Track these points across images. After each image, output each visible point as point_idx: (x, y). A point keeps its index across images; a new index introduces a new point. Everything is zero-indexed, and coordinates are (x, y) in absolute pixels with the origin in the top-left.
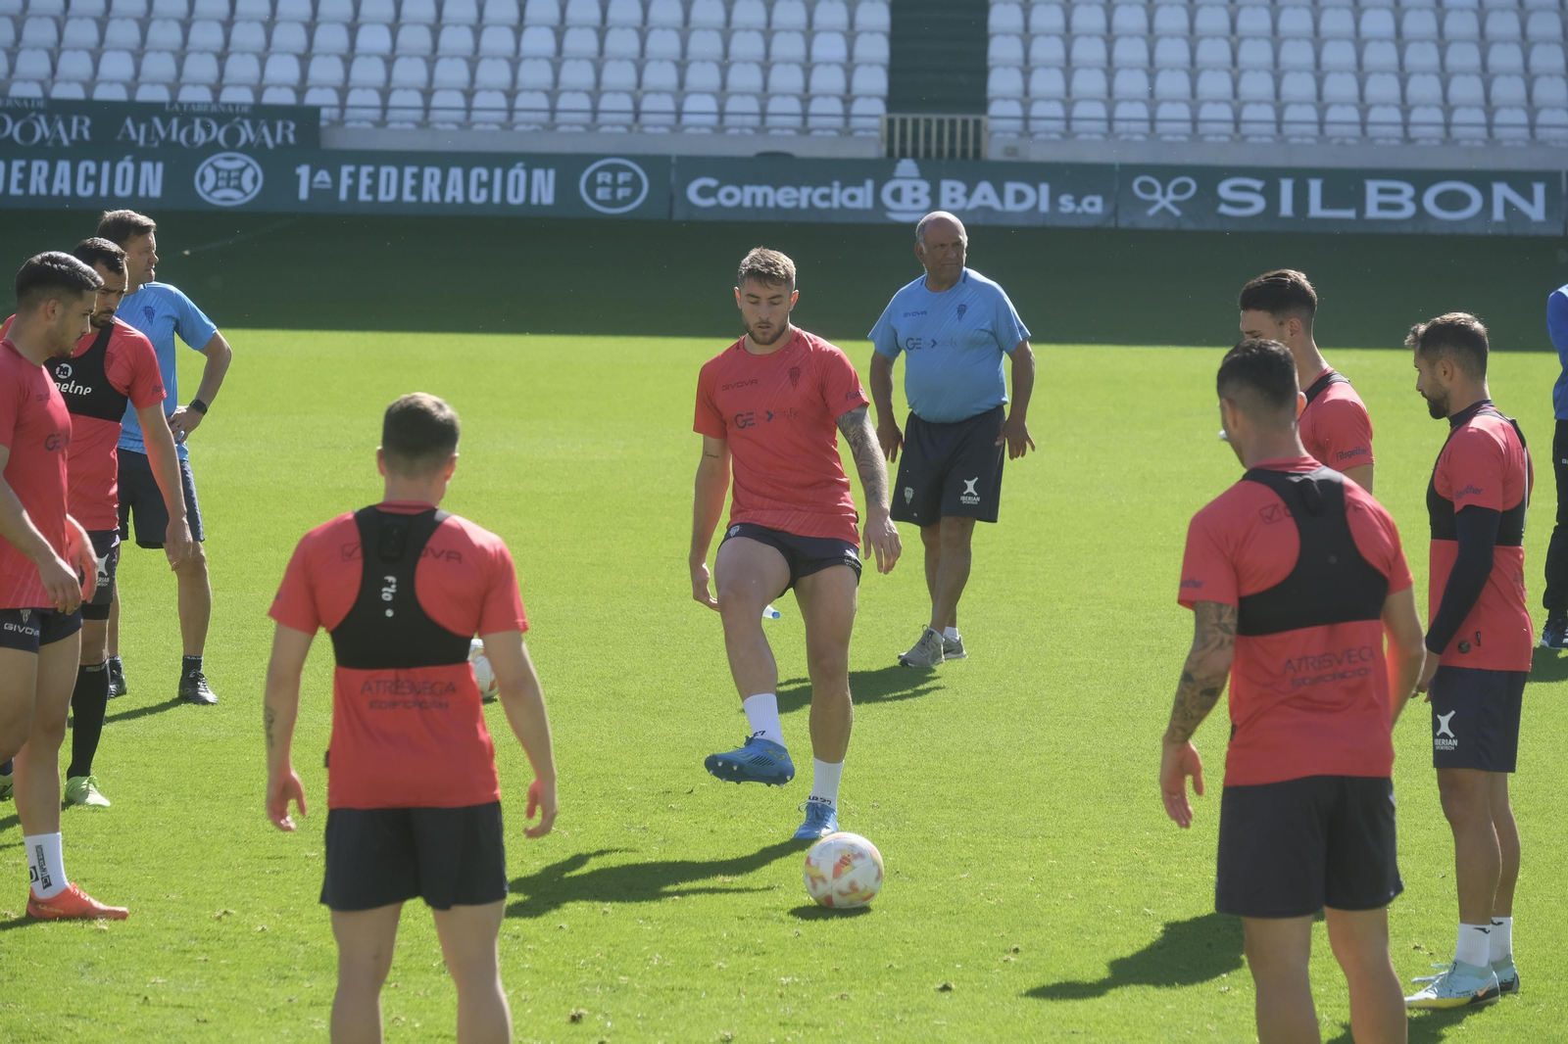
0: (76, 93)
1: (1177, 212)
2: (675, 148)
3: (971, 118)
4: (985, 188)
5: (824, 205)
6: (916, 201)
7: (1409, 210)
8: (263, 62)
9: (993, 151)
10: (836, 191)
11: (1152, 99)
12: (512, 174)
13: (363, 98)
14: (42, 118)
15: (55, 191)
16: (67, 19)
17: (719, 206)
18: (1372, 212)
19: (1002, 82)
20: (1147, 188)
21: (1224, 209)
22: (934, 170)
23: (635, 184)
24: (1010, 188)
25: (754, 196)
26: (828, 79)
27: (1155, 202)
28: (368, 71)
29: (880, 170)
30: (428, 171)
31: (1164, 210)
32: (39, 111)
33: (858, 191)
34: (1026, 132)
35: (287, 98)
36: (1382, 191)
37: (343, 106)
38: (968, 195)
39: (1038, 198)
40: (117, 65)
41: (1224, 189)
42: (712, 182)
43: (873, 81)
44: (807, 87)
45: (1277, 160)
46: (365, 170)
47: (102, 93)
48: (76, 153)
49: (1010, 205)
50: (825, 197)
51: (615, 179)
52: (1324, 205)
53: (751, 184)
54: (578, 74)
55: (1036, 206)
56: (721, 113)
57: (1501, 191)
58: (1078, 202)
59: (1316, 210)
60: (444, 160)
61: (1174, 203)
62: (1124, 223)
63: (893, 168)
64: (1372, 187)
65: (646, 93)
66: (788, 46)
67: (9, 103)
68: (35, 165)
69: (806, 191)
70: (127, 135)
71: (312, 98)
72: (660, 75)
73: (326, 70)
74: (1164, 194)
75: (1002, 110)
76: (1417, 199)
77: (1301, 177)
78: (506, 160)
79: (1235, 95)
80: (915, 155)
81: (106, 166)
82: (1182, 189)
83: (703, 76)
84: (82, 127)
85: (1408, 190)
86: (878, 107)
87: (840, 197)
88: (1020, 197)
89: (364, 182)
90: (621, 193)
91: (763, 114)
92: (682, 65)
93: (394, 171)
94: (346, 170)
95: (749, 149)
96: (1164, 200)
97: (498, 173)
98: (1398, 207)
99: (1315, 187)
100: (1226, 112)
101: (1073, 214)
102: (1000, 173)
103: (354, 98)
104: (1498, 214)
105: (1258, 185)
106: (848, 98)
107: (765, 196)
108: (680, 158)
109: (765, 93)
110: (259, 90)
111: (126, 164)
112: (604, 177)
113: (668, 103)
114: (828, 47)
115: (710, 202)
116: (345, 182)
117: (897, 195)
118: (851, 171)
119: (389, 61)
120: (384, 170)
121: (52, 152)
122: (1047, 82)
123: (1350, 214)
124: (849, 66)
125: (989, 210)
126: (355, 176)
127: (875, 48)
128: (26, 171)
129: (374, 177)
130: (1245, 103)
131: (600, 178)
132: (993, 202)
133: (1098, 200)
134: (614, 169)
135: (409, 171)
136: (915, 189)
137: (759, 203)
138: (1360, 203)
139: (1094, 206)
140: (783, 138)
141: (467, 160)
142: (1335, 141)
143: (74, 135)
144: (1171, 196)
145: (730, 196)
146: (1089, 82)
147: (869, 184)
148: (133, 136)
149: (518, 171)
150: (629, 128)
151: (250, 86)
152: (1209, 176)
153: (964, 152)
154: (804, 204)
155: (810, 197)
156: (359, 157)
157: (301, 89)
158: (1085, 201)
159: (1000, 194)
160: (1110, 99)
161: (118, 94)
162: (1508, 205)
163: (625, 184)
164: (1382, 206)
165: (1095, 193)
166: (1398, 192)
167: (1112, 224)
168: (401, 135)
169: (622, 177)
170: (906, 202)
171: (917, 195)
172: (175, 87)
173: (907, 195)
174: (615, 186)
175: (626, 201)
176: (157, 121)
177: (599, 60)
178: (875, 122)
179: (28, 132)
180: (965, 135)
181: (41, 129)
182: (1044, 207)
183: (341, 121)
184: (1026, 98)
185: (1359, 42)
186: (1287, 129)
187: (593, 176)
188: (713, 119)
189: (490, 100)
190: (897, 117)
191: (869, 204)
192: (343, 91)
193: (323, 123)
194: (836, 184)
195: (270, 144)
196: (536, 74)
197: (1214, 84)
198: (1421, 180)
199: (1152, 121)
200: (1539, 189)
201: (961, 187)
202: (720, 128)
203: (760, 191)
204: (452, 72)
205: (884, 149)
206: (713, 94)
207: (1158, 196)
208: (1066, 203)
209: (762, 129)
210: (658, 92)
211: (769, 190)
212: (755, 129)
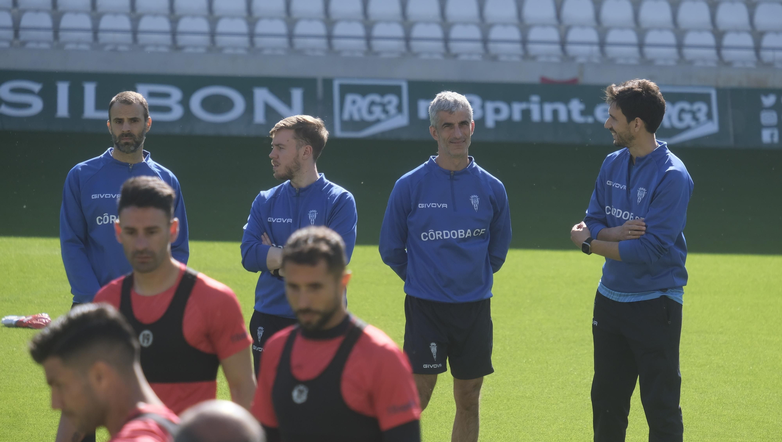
7: (177, 112)
21: (4, 109)
36: (151, 94)
41: (4, 91)
45: (55, 64)
52: (98, 107)
57: (262, 95)
59: (90, 111)
64: (143, 90)
76: (185, 102)
77: (76, 80)
85: (176, 94)
98: (167, 109)
99: (90, 90)
100: (6, 20)
104: (259, 117)
105: (36, 87)
130: (24, 11)
142: (108, 48)
162: (268, 109)
164: (152, 109)
166: (167, 95)
186: (64, 36)
198: (188, 84)
200: (297, 95)
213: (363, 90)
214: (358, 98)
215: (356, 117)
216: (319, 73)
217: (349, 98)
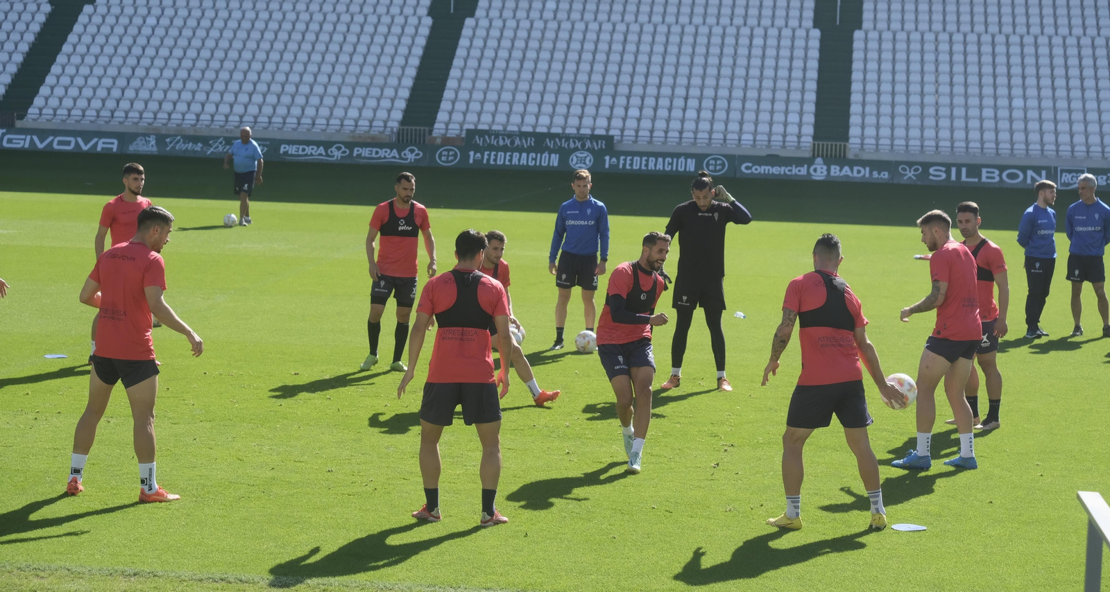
0: (530, 129)
1: (914, 178)
2: (738, 152)
3: (843, 144)
4: (846, 168)
5: (789, 173)
6: (822, 173)
7: (997, 179)
8: (595, 120)
9: (850, 155)
10: (794, 169)
11: (907, 138)
12: (680, 160)
13: (629, 133)
14: (518, 138)
15: (521, 164)
16: (528, 103)
17: (752, 173)
18: (984, 179)
19: (854, 131)
20: (904, 169)
21: (931, 177)
22: (828, 162)
23: (723, 165)
24: (856, 168)
25: (765, 170)
26: (793, 129)
27: (906, 175)
28: (631, 123)
29: (809, 162)
30: (651, 159)
31: (910, 177)
32: (517, 135)
33: (802, 169)
34: (862, 149)
35: (603, 132)
36: (987, 172)
37: (622, 136)
38: (841, 171)
39: (865, 172)
40: (544, 120)
41: (931, 170)
42: (750, 165)
43: (809, 130)
44: (785, 132)
45: (951, 161)
46: (629, 158)
47: (539, 130)
48: (529, 150)
49: (855, 174)
50: (790, 171)
51: (716, 163)
52: (967, 177)
53: (764, 165)
54: (705, 126)
55: (865, 175)
56: (755, 140)
57: (1030, 173)
58: (879, 174)
59: (964, 178)
60: (656, 155)
61: (914, 175)
62: (895, 181)
63: (814, 161)
64: (984, 171)
65: (729, 133)
66: (779, 117)
67: (506, 133)
68: (515, 154)
69: (783, 168)
70: (547, 144)
71: (612, 133)
72: (733, 126)
73: (617, 123)
74: (910, 171)
75: (854, 141)
76: (1000, 175)
77: (959, 167)
78: (678, 156)
79: (937, 137)
80: (822, 157)
81: (539, 155)
82: (916, 170)
83: (749, 127)
84: (531, 142)
85: (997, 172)
86: (810, 139)
87: (795, 170)
88: (859, 172)
89: (628, 162)
90: (718, 168)
91: (769, 141)
92: (741, 123)
93: (639, 159)
94: (622, 158)
95: (764, 153)
96: (910, 174)
97: (675, 160)
98: (993, 178)
99: (964, 170)
100: (933, 143)
101: (878, 178)
102: (852, 163)
103: (626, 133)
104: (1029, 181)
105: (944, 169)
106: (799, 136)
107: (769, 170)
108: (739, 156)
109: (770, 134)
110: (593, 129)
111: (546, 155)
112: (712, 162)
113: (736, 137)
114: (793, 118)
115: (749, 171)
116: (622, 162)
117: (815, 170)
118: (799, 162)
119: (639, 120)
120: (635, 158)
121: (520, 150)
122: (870, 131)
123: (976, 180)
124: (800, 125)
125: (848, 176)
126: (625, 160)
127: (810, 119)
128: (511, 156)
129: (632, 160)
130: (940, 140)
131: (711, 162)
132: (849, 173)
133: (886, 173)
134: (716, 159)
135: (644, 158)
136: (822, 168)
137: (767, 172)
138: (980, 177)
139: (885, 175)
140: (776, 150)
141: (664, 155)
142: (972, 154)
143: (528, 144)
144: (912, 172)
145: (756, 169)
146: (885, 132)
147: (806, 166)
148: (549, 145)
149: (682, 159)
150: (722, 145)
151: (590, 128)
152: (926, 166)
153: (840, 155)
154: (782, 173)
155: (784, 171)
156: (627, 154)
157: (608, 130)
158: (882, 174)
159: (852, 170)
160: (892, 138)
161: (544, 130)
162: (1033, 179)
163: (720, 165)
164: (987, 178)
165: (886, 171)
166: (993, 173)
167: (891, 182)
168: (642, 146)
169: (718, 162)
170: (818, 173)
171: (822, 170)
172: (564, 128)
173: (819, 170)
174: (716, 165)
175: (720, 170)
176: (557, 140)
177: (712, 121)
178: (808, 145)
179: (512, 142)
180: (840, 150)
181: (517, 142)
182: (867, 175)
183: (621, 141)
184: (863, 137)
185: (981, 119)
186: (955, 150)
187: (708, 161)
188: (752, 143)
189: (673, 135)
190: (816, 143)
191: (805, 173)
192: (622, 130)
193: (615, 141)
194: (794, 166)
195: (596, 148)
196: (690, 125)
197: (929, 133)
198: (1002, 168)
199: (907, 146)
200: (1044, 173)
201: (838, 168)
202: (754, 146)
203: (767, 168)
204: (660, 124)
205: (812, 154)
206: (752, 133)
207: (908, 172)
208: (875, 174)
209: (769, 146)
210: (733, 132)
211: (770, 168)
212: (766, 146)
213: (1070, 171)
214: (1067, 174)
215: (1067, 181)
216: (1053, 164)
217: (1064, 174)
